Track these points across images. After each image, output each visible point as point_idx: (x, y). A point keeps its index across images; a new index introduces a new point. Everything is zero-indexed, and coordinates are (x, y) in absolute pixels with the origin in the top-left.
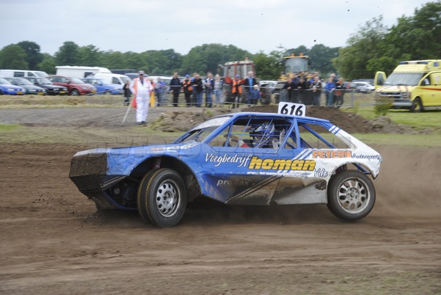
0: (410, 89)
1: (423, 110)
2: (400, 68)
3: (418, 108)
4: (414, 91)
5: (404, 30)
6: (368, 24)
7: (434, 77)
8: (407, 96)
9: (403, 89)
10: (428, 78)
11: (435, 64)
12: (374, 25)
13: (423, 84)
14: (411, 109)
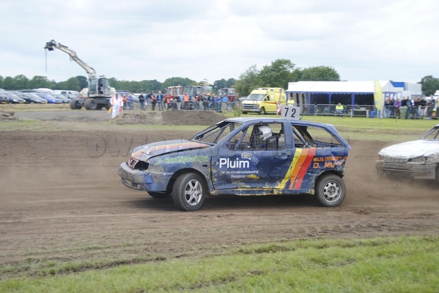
0: (259, 102)
1: (266, 114)
2: (254, 92)
3: (263, 112)
4: (261, 103)
5: (267, 73)
6: (250, 68)
7: (271, 97)
8: (257, 106)
9: (255, 102)
10: (268, 97)
11: (272, 90)
12: (252, 69)
13: (265, 100)
14: (259, 113)
